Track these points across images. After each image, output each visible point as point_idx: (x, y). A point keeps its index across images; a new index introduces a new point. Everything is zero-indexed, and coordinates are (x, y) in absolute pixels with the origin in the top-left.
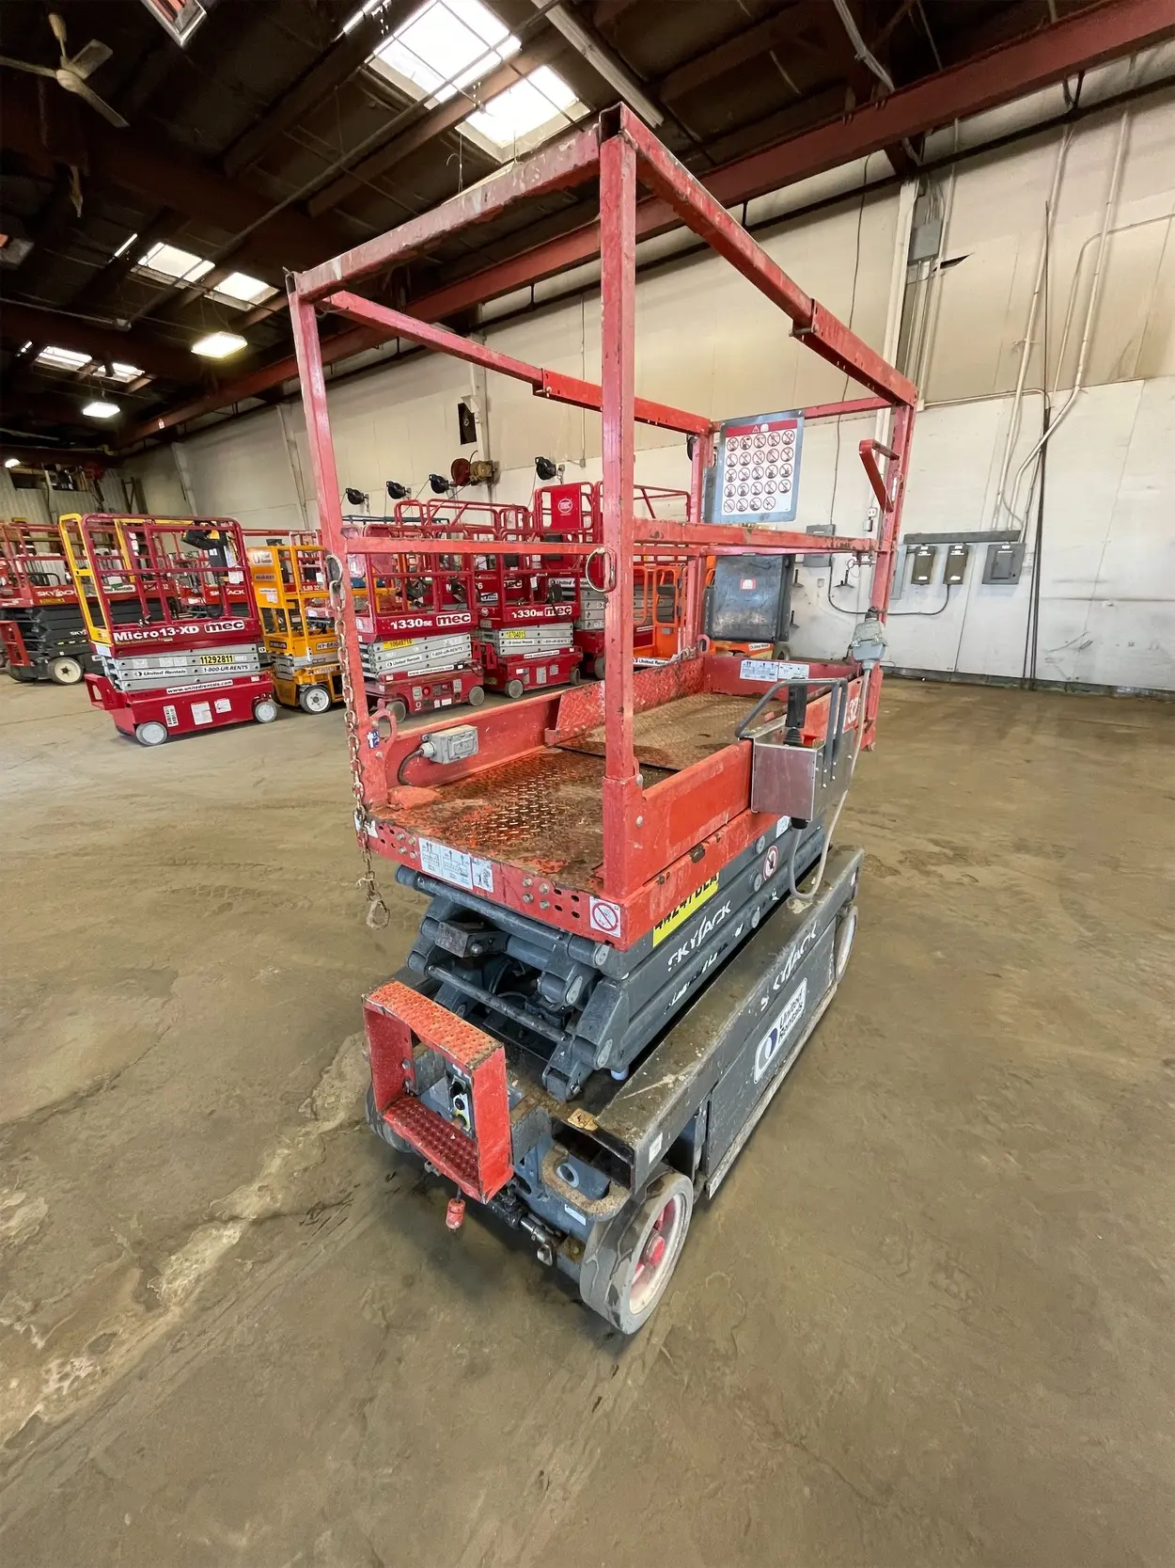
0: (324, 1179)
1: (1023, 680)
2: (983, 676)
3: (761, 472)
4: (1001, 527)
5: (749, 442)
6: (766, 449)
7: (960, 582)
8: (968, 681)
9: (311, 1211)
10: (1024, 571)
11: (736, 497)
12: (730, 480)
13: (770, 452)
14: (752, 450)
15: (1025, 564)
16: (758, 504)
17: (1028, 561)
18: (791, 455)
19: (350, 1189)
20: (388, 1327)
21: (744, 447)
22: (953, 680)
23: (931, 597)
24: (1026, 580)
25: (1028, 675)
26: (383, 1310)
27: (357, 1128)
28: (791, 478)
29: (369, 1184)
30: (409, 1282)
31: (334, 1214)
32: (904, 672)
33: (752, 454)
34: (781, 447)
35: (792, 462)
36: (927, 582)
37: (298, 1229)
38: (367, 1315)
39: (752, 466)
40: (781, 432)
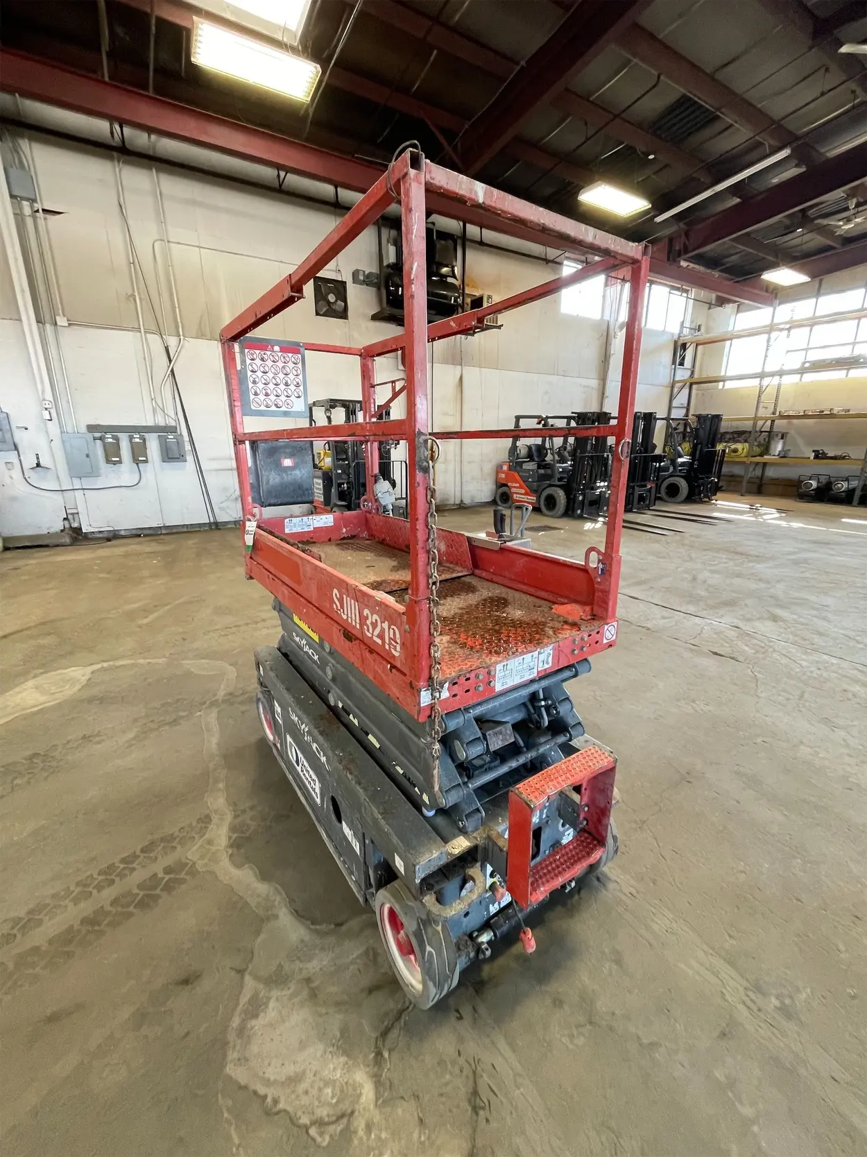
0: (441, 1095)
1: (210, 524)
2: (183, 526)
3: (278, 380)
4: (162, 423)
5: (265, 357)
6: (280, 364)
7: (146, 461)
8: (174, 531)
9: (475, 1110)
10: (187, 453)
11: (262, 397)
12: (254, 382)
13: (284, 367)
14: (269, 363)
15: (186, 449)
16: (281, 403)
17: (188, 447)
18: (299, 372)
19: (461, 1061)
20: (591, 1023)
21: (262, 359)
22: (164, 532)
23: (126, 472)
24: (190, 458)
25: (212, 520)
26: (578, 1026)
27: (386, 1054)
28: (301, 388)
29: (461, 1040)
30: (558, 1003)
31: (485, 1079)
32: (123, 533)
33: (270, 366)
34: (291, 365)
35: (301, 377)
36: (120, 462)
37: (494, 1124)
38: (580, 1041)
39: (270, 375)
40: (290, 355)
